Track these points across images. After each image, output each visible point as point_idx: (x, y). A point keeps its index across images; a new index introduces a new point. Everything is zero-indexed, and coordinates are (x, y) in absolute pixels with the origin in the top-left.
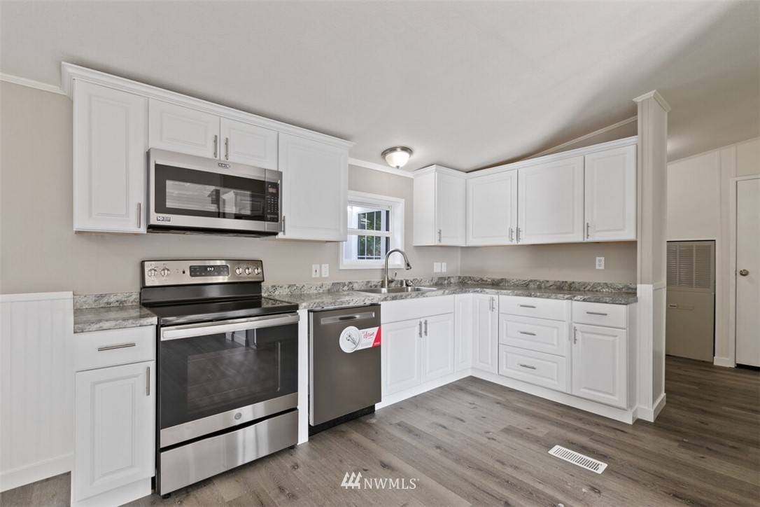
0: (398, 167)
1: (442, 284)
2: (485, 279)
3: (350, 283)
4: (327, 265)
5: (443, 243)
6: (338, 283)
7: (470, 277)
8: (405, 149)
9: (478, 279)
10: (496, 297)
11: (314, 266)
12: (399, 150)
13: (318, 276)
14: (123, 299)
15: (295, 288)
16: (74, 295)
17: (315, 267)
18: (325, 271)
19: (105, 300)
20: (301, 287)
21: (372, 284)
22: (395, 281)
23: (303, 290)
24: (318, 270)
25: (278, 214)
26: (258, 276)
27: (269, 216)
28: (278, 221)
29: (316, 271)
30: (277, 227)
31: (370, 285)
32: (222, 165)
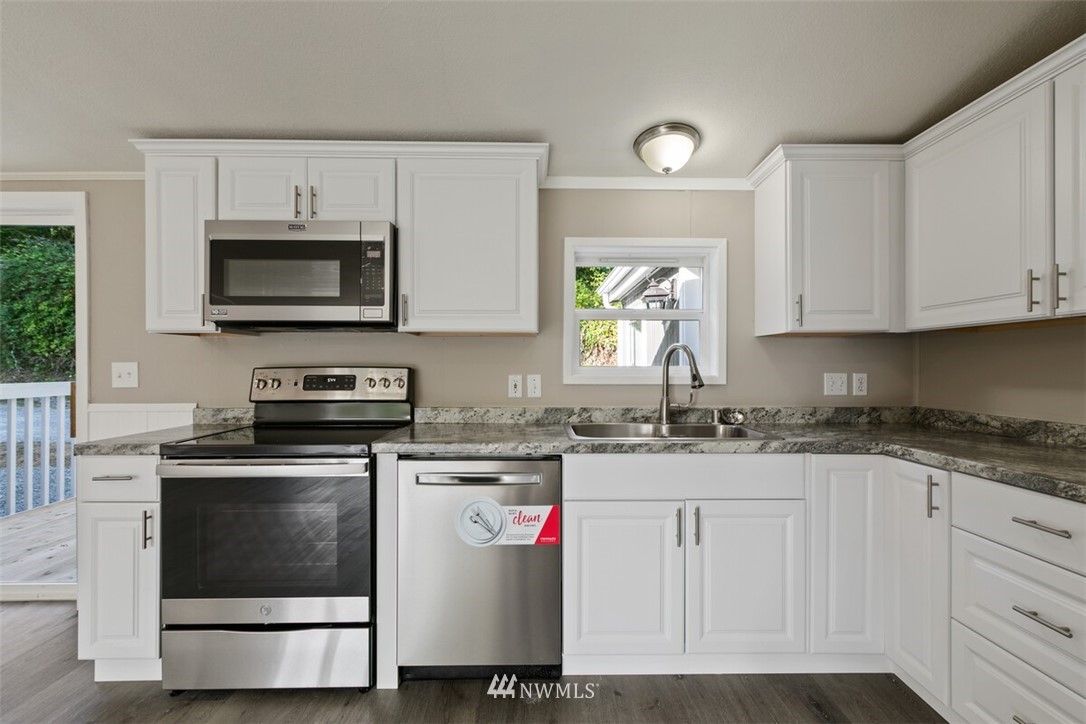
0: (667, 170)
1: (847, 424)
2: (983, 419)
3: (585, 410)
4: (538, 378)
5: (808, 328)
6: (557, 410)
7: (941, 412)
8: (675, 126)
9: (964, 418)
10: (939, 475)
11: (511, 377)
12: (663, 129)
13: (519, 394)
14: (240, 416)
15: (472, 413)
16: (197, 407)
17: (514, 379)
18: (535, 386)
19: (222, 416)
20: (482, 412)
21: (637, 415)
22: (698, 410)
23: (486, 418)
24: (519, 387)
25: (383, 292)
26: (399, 393)
27: (367, 297)
28: (383, 304)
29: (515, 386)
30: (382, 313)
31: (632, 415)
32: (293, 227)
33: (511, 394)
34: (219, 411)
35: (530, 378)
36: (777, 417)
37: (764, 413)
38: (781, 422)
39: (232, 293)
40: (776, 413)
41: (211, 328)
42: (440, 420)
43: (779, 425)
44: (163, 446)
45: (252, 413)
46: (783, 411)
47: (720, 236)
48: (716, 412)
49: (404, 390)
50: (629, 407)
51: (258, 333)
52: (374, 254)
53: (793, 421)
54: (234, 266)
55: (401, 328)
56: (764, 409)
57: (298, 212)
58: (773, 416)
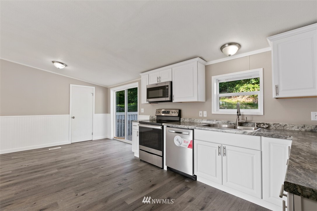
0: (230, 55)
3: (217, 121)
4: (206, 112)
11: (200, 112)
15: (191, 120)
16: (150, 116)
18: (205, 114)
20: (193, 119)
21: (231, 123)
22: (252, 123)
23: (194, 121)
24: (202, 114)
25: (168, 95)
26: (177, 115)
27: (166, 96)
28: (168, 97)
29: (201, 114)
30: (168, 99)
31: (230, 123)
32: (157, 84)
33: (200, 116)
34: (152, 117)
35: (204, 112)
36: (285, 127)
37: (279, 125)
38: (287, 129)
39: (150, 97)
40: (285, 126)
41: (148, 103)
42: (185, 121)
43: (286, 130)
44: (139, 122)
45: (156, 118)
46: (288, 125)
47: (260, 67)
48: (255, 123)
49: (177, 114)
50: (229, 120)
51: (157, 103)
52: (167, 88)
53: (293, 129)
54: (150, 92)
55: (173, 101)
56: (279, 124)
57: (158, 81)
58: (283, 127)
